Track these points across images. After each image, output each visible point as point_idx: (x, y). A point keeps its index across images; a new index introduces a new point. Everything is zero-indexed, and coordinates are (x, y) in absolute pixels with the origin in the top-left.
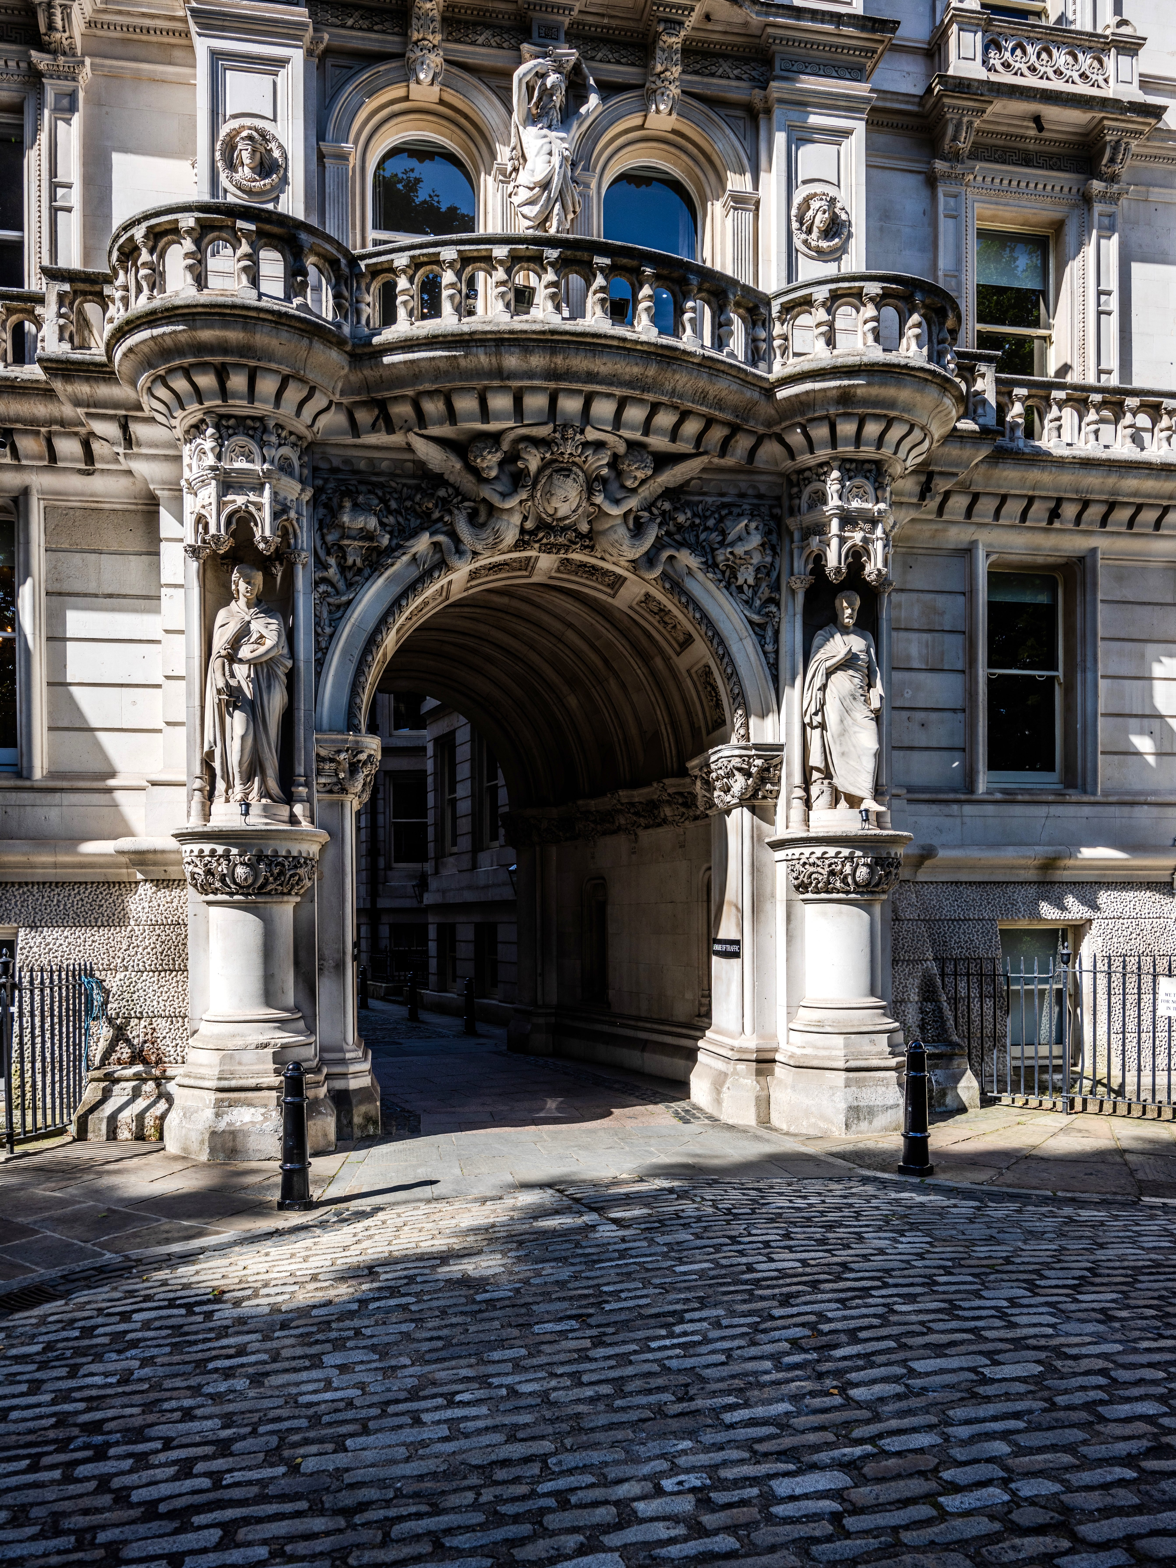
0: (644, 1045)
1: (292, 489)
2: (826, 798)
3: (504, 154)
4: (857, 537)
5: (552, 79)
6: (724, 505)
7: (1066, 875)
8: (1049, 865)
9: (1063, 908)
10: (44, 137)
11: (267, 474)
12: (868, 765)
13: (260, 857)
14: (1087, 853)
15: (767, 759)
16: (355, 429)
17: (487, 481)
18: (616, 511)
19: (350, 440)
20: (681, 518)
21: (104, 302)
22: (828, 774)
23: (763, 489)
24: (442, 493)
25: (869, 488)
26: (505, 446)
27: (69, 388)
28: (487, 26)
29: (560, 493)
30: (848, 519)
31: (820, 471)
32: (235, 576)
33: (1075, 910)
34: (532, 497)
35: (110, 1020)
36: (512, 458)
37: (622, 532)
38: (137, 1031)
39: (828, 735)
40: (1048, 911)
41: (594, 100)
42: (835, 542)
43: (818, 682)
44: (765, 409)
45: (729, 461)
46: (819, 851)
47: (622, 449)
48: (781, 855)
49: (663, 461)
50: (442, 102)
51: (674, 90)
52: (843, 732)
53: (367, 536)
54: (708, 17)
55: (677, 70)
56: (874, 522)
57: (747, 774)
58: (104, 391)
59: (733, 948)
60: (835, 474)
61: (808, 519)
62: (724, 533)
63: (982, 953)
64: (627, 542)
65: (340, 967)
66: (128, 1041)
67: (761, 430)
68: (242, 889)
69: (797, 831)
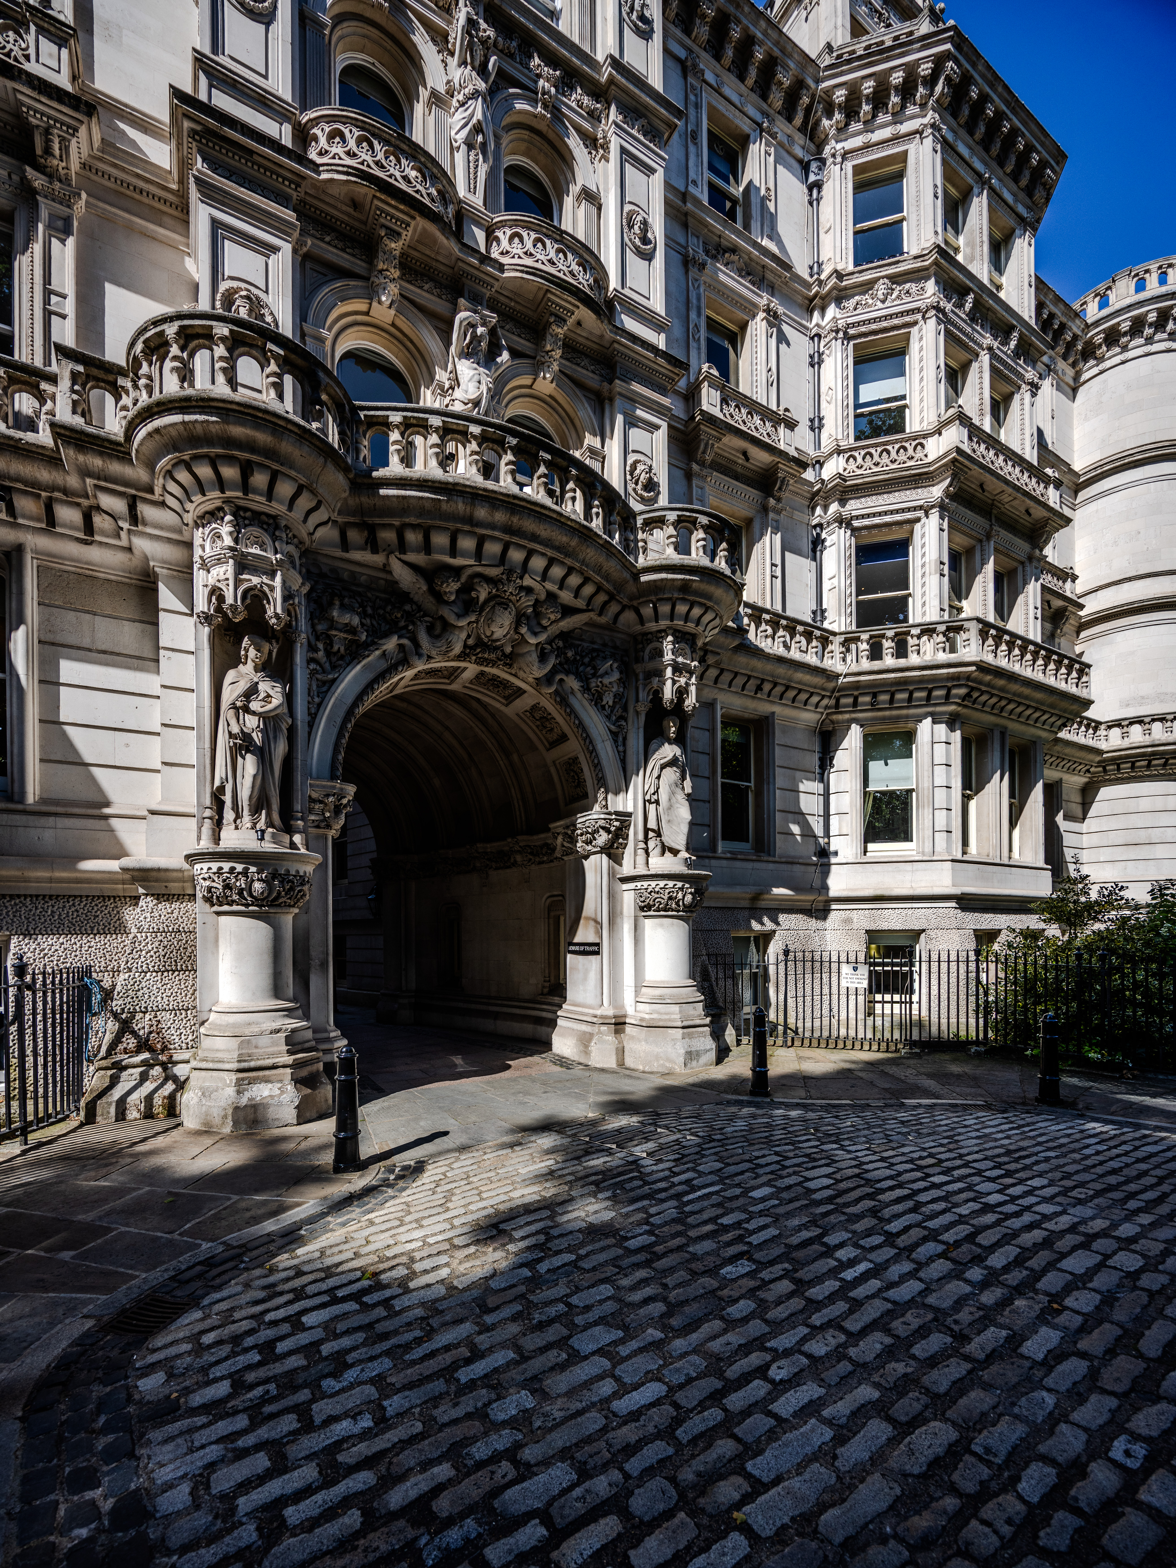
0: (496, 1016)
1: (296, 581)
2: (658, 850)
3: (442, 376)
4: (683, 681)
5: (480, 330)
6: (594, 650)
7: (763, 904)
8: (756, 898)
9: (763, 924)
10: (37, 248)
11: (280, 563)
12: (685, 829)
13: (274, 875)
14: (776, 891)
15: (622, 822)
16: (345, 545)
17: (447, 603)
18: (533, 641)
19: (339, 553)
20: (570, 654)
21: (117, 392)
22: (659, 834)
23: (618, 643)
24: (407, 607)
25: (688, 651)
26: (463, 579)
27: (81, 458)
28: (431, 279)
29: (499, 621)
30: (677, 669)
31: (660, 636)
32: (246, 641)
33: (769, 925)
34: (477, 622)
35: (116, 1015)
36: (467, 589)
37: (534, 657)
38: (143, 1024)
39: (660, 809)
40: (756, 926)
41: (505, 356)
42: (669, 683)
43: (656, 773)
44: (631, 588)
45: (603, 620)
46: (662, 884)
47: (543, 597)
48: (625, 886)
49: (568, 611)
50: (393, 325)
51: (555, 367)
52: (670, 807)
53: (350, 629)
54: (579, 323)
55: (557, 354)
56: (691, 673)
57: (608, 831)
58: (116, 468)
59: (592, 950)
60: (670, 638)
61: (650, 666)
62: (595, 668)
63: (724, 951)
64: (536, 664)
65: (324, 965)
66: (134, 1033)
67: (625, 601)
68: (257, 901)
69: (641, 870)
